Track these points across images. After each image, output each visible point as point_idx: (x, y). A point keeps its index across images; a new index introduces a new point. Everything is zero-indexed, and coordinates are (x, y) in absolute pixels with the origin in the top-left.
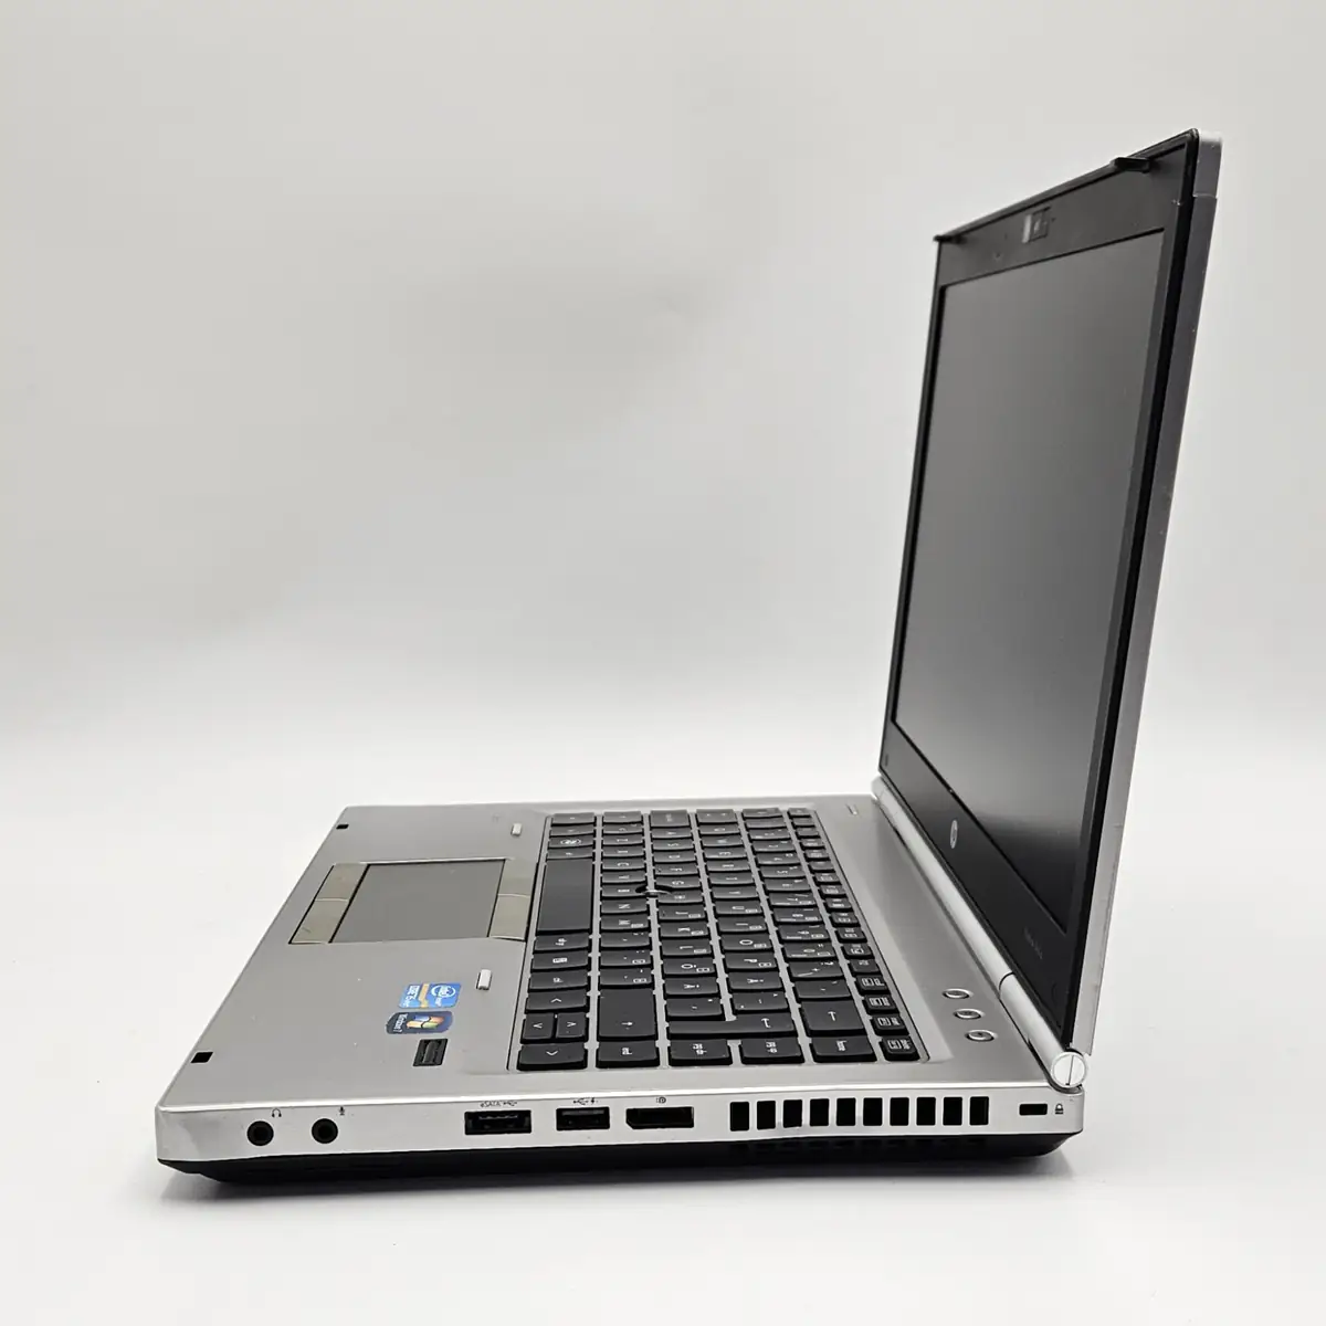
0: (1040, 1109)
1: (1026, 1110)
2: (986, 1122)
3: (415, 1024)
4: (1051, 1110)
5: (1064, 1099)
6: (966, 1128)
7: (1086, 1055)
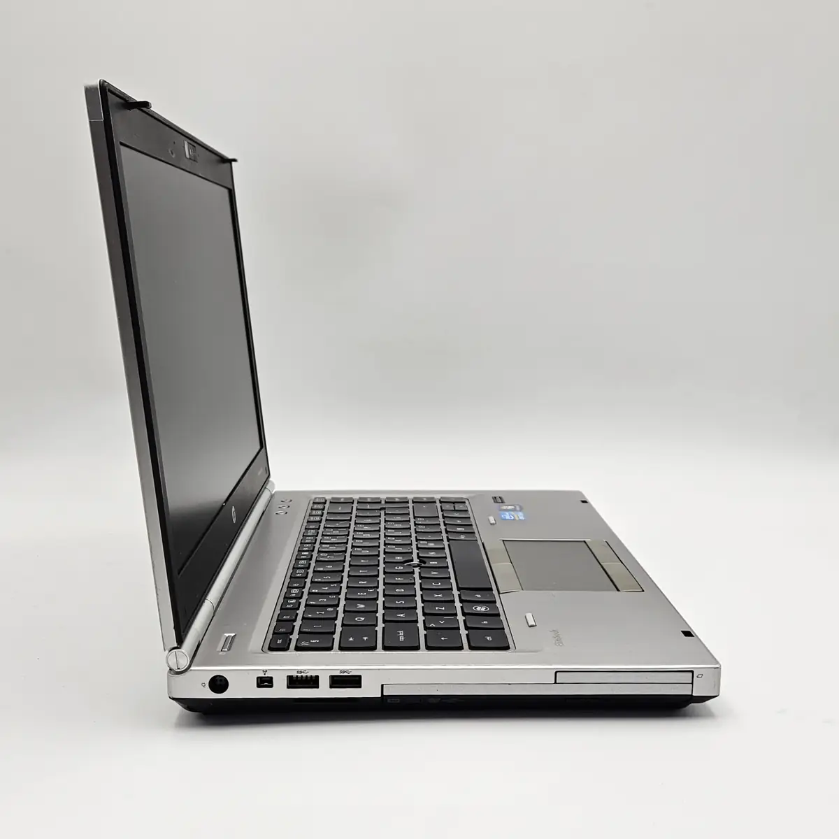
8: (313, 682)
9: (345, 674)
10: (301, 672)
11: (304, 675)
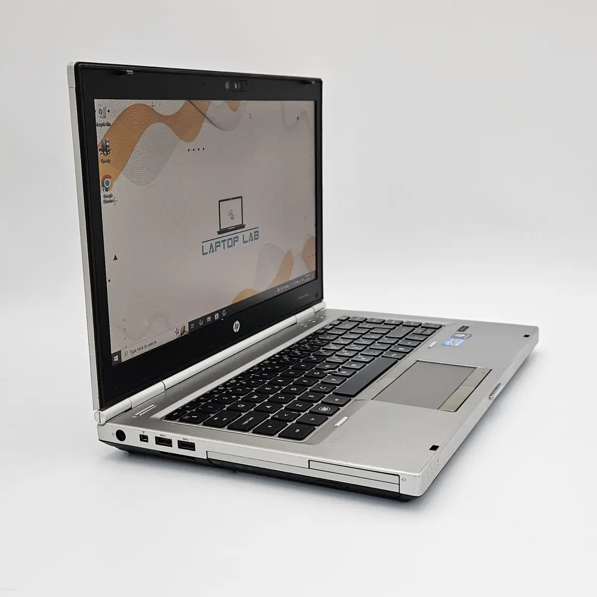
8: (168, 443)
9: (186, 441)
10: (162, 436)
11: (163, 437)
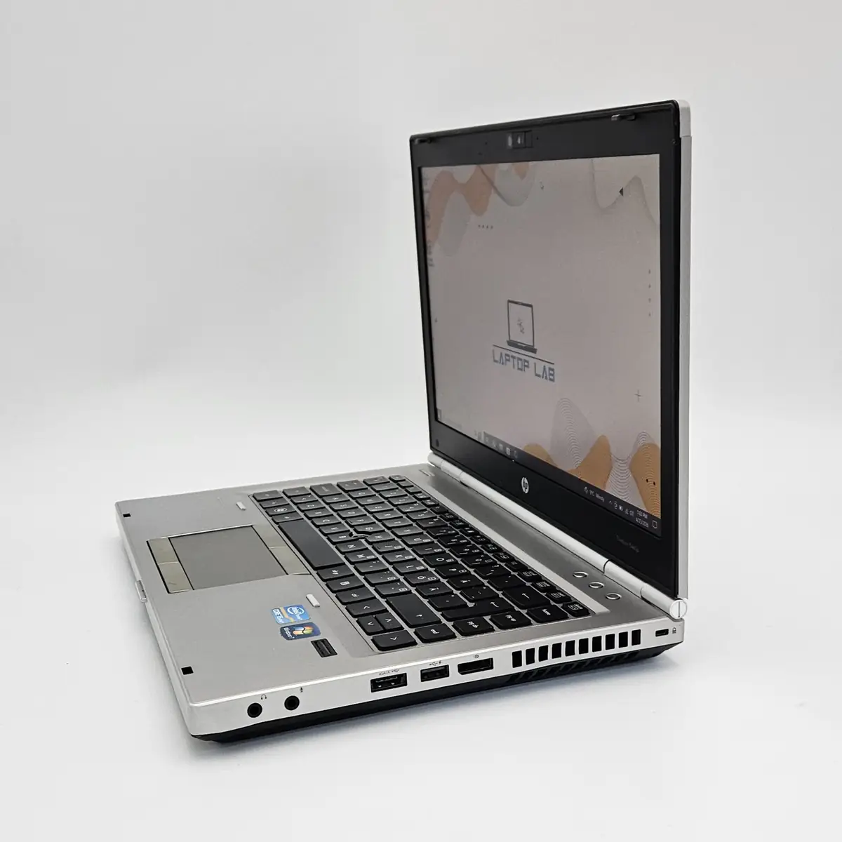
0: (665, 632)
1: (659, 633)
2: (639, 643)
3: (299, 632)
4: (670, 632)
5: (675, 624)
6: (630, 648)
7: (685, 599)
